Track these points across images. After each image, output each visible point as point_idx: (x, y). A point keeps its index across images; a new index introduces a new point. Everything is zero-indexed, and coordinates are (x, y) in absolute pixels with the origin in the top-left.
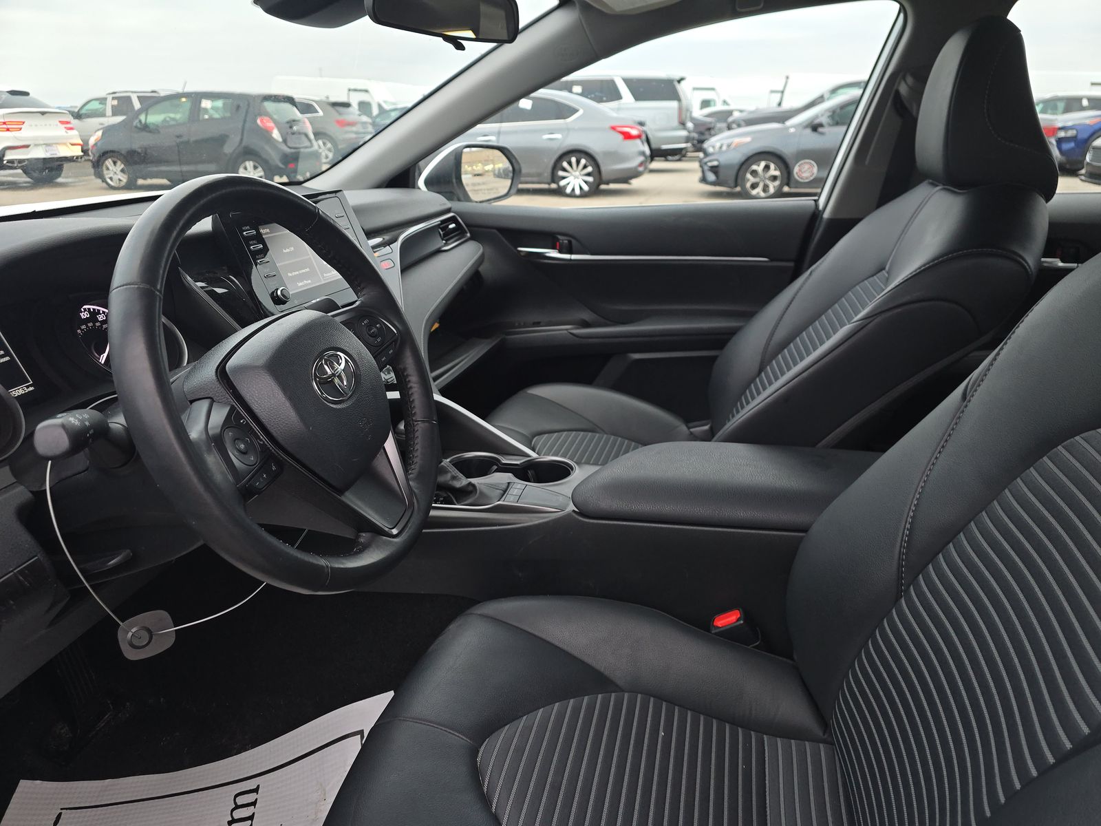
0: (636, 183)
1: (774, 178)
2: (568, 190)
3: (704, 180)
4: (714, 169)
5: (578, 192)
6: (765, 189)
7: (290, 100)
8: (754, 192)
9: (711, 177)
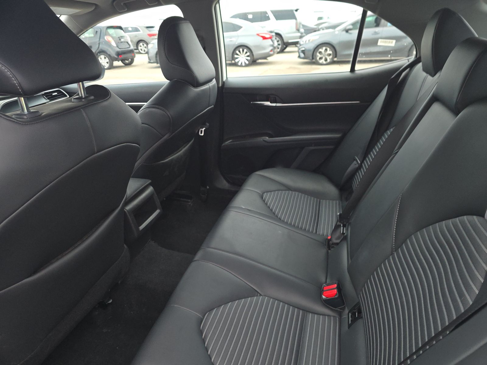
0: (270, 59)
1: (330, 55)
2: (239, 64)
3: (299, 57)
4: (303, 52)
5: (243, 64)
6: (326, 60)
7: (120, 28)
8: (321, 61)
9: (302, 55)
